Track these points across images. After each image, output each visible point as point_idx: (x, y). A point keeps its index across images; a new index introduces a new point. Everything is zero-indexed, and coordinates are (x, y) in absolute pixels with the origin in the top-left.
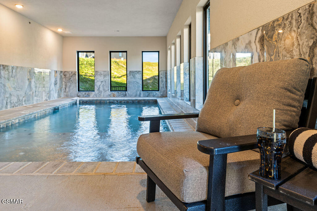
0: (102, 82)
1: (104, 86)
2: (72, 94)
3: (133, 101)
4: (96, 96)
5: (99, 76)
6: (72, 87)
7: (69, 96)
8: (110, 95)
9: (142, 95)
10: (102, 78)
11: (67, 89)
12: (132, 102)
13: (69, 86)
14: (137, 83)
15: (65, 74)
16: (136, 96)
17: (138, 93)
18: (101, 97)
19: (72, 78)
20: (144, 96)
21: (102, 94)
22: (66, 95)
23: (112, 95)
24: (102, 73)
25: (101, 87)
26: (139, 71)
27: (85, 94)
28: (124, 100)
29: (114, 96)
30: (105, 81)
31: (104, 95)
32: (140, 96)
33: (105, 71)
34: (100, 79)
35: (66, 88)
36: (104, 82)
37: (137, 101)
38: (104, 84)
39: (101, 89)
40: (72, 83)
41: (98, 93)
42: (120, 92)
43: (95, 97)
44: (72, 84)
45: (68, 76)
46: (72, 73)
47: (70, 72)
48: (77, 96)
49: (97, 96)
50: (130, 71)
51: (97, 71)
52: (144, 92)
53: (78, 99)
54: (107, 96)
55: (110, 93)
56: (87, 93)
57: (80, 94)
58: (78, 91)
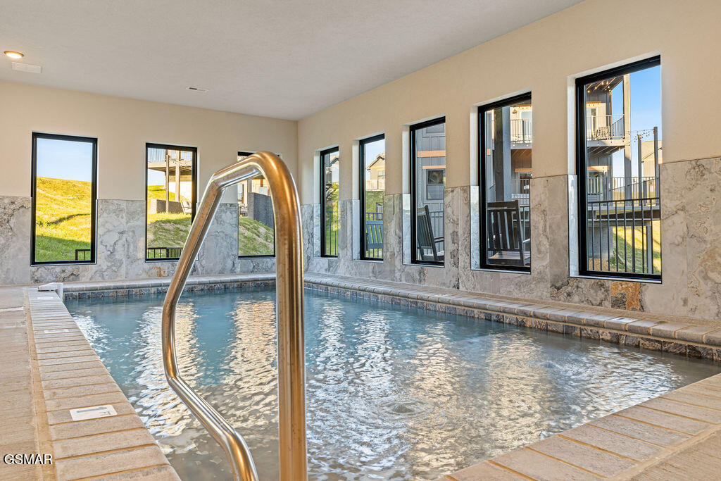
0: (122, 233)
1: (129, 246)
2: (11, 275)
3: (225, 286)
4: (102, 276)
5: (113, 215)
6: (12, 250)
8: (147, 272)
9: (238, 270)
10: (124, 221)
12: (223, 287)
14: (226, 235)
16: (221, 272)
17: (229, 264)
18: (119, 278)
19: (13, 221)
20: (244, 273)
21: (123, 270)
23: (154, 271)
24: (124, 205)
25: (119, 247)
26: (231, 205)
27: (64, 271)
28: (200, 284)
29: (160, 275)
30: (133, 232)
31: (127, 273)
32: (233, 272)
33: (132, 201)
34: (116, 224)
36: (131, 234)
37: (235, 285)
38: (129, 239)
39: (120, 255)
40: (14, 235)
41: (109, 267)
43: (100, 279)
44: (15, 238)
46: (13, 203)
47: (6, 201)
48: (33, 277)
49: (106, 278)
51: (106, 201)
52: (244, 260)
53: (62, 286)
54: (138, 274)
55: (147, 266)
56: (69, 268)
57: (42, 271)
58: (33, 262)
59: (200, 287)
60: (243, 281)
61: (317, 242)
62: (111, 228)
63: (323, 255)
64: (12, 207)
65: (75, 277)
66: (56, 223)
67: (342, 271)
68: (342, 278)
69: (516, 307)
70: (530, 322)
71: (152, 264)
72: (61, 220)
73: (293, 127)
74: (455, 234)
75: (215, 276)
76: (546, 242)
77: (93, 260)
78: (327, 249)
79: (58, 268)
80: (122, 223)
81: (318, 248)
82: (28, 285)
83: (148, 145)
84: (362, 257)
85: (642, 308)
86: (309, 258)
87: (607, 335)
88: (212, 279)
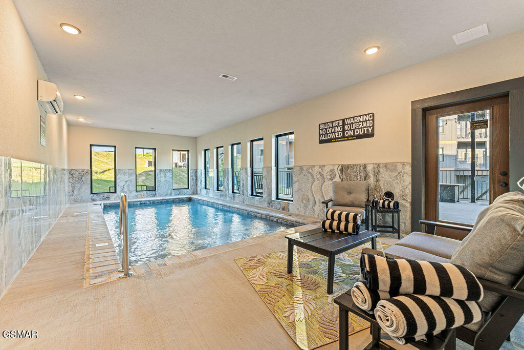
0: (126, 181)
1: (129, 186)
2: (83, 198)
3: (167, 201)
5: (123, 175)
6: (83, 189)
7: (79, 201)
8: (136, 196)
9: (173, 194)
11: (76, 192)
13: (78, 188)
14: (168, 181)
15: (72, 172)
16: (166, 195)
17: (169, 192)
19: (83, 178)
20: (175, 195)
22: (73, 199)
23: (139, 196)
24: (127, 171)
25: (125, 187)
27: (104, 196)
29: (143, 197)
30: (131, 180)
31: (128, 197)
32: (171, 195)
33: (130, 169)
34: (124, 178)
35: (74, 191)
36: (130, 182)
37: (171, 201)
38: (129, 184)
39: (126, 189)
40: (84, 183)
42: (149, 192)
43: (118, 200)
44: (84, 185)
45: (77, 175)
46: (83, 171)
47: (80, 171)
48: (91, 199)
50: (160, 170)
51: (120, 170)
52: (175, 191)
53: (103, 202)
54: (133, 197)
55: (136, 194)
56: (106, 195)
57: (95, 197)
58: (92, 193)
59: (157, 202)
60: (175, 199)
61: (204, 184)
62: (122, 180)
63: (206, 188)
64: (83, 173)
65: (108, 198)
66: (103, 172)
67: (211, 195)
68: (211, 198)
69: (255, 210)
70: (258, 215)
71: (138, 193)
72: (105, 171)
73: (195, 140)
74: (243, 184)
75: (164, 197)
76: (266, 189)
77: (115, 192)
78: (207, 186)
79: (102, 195)
80: (126, 178)
81: (204, 186)
82: (90, 202)
83: (136, 148)
84: (218, 190)
85: (289, 211)
86: (200, 190)
87: (275, 220)
88: (162, 198)
